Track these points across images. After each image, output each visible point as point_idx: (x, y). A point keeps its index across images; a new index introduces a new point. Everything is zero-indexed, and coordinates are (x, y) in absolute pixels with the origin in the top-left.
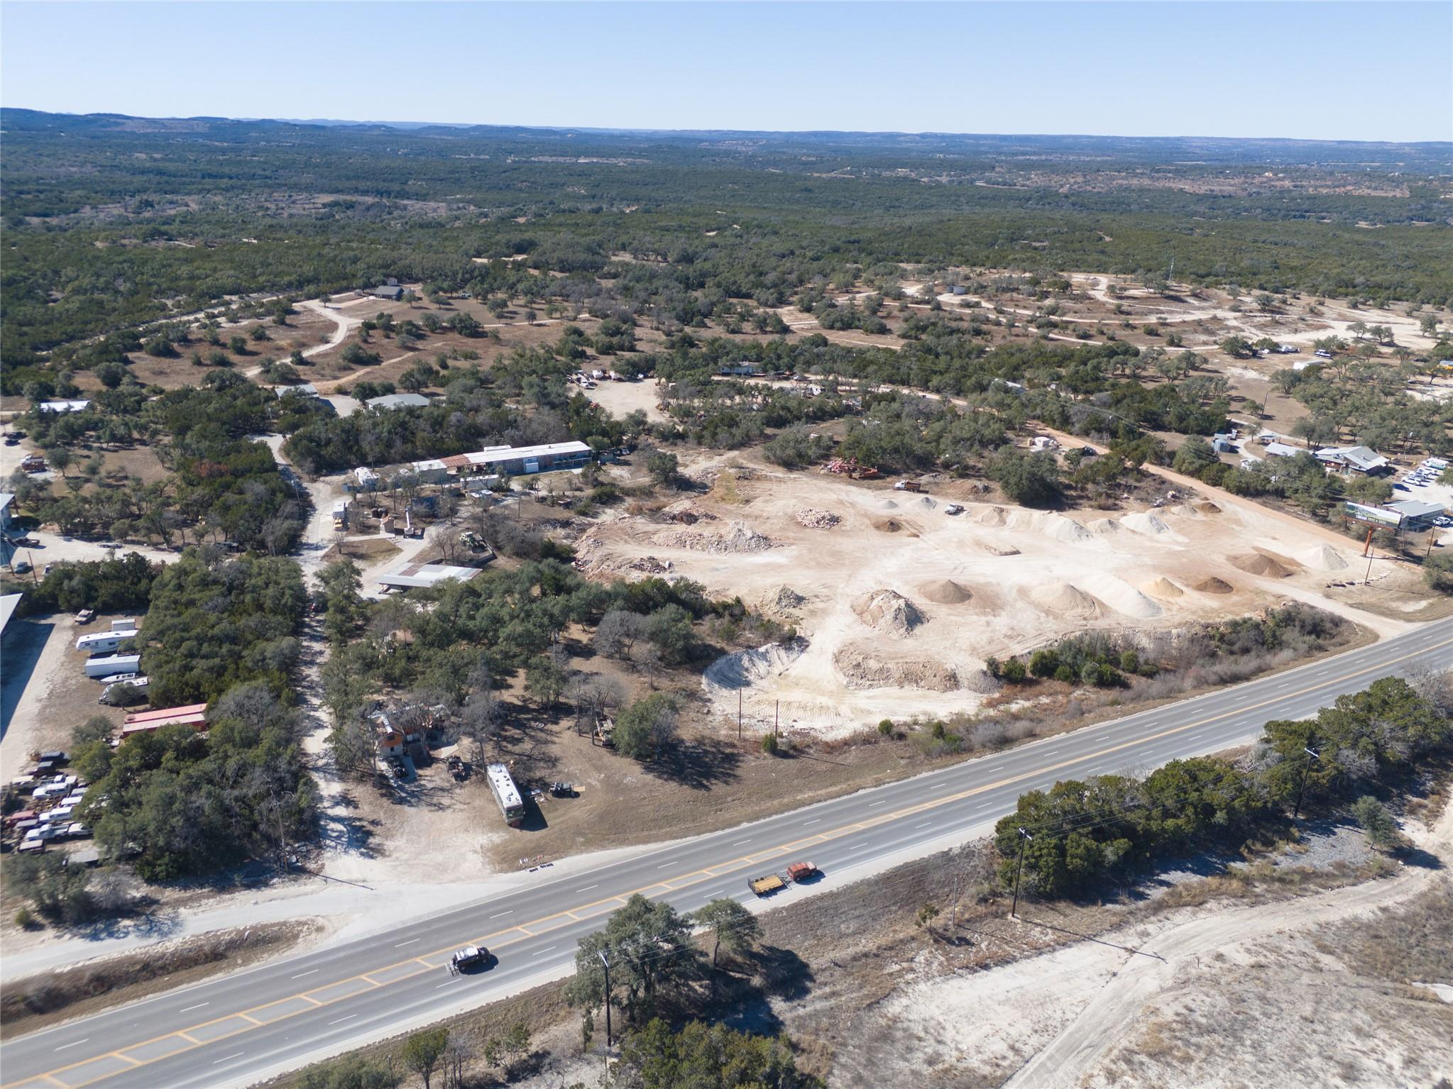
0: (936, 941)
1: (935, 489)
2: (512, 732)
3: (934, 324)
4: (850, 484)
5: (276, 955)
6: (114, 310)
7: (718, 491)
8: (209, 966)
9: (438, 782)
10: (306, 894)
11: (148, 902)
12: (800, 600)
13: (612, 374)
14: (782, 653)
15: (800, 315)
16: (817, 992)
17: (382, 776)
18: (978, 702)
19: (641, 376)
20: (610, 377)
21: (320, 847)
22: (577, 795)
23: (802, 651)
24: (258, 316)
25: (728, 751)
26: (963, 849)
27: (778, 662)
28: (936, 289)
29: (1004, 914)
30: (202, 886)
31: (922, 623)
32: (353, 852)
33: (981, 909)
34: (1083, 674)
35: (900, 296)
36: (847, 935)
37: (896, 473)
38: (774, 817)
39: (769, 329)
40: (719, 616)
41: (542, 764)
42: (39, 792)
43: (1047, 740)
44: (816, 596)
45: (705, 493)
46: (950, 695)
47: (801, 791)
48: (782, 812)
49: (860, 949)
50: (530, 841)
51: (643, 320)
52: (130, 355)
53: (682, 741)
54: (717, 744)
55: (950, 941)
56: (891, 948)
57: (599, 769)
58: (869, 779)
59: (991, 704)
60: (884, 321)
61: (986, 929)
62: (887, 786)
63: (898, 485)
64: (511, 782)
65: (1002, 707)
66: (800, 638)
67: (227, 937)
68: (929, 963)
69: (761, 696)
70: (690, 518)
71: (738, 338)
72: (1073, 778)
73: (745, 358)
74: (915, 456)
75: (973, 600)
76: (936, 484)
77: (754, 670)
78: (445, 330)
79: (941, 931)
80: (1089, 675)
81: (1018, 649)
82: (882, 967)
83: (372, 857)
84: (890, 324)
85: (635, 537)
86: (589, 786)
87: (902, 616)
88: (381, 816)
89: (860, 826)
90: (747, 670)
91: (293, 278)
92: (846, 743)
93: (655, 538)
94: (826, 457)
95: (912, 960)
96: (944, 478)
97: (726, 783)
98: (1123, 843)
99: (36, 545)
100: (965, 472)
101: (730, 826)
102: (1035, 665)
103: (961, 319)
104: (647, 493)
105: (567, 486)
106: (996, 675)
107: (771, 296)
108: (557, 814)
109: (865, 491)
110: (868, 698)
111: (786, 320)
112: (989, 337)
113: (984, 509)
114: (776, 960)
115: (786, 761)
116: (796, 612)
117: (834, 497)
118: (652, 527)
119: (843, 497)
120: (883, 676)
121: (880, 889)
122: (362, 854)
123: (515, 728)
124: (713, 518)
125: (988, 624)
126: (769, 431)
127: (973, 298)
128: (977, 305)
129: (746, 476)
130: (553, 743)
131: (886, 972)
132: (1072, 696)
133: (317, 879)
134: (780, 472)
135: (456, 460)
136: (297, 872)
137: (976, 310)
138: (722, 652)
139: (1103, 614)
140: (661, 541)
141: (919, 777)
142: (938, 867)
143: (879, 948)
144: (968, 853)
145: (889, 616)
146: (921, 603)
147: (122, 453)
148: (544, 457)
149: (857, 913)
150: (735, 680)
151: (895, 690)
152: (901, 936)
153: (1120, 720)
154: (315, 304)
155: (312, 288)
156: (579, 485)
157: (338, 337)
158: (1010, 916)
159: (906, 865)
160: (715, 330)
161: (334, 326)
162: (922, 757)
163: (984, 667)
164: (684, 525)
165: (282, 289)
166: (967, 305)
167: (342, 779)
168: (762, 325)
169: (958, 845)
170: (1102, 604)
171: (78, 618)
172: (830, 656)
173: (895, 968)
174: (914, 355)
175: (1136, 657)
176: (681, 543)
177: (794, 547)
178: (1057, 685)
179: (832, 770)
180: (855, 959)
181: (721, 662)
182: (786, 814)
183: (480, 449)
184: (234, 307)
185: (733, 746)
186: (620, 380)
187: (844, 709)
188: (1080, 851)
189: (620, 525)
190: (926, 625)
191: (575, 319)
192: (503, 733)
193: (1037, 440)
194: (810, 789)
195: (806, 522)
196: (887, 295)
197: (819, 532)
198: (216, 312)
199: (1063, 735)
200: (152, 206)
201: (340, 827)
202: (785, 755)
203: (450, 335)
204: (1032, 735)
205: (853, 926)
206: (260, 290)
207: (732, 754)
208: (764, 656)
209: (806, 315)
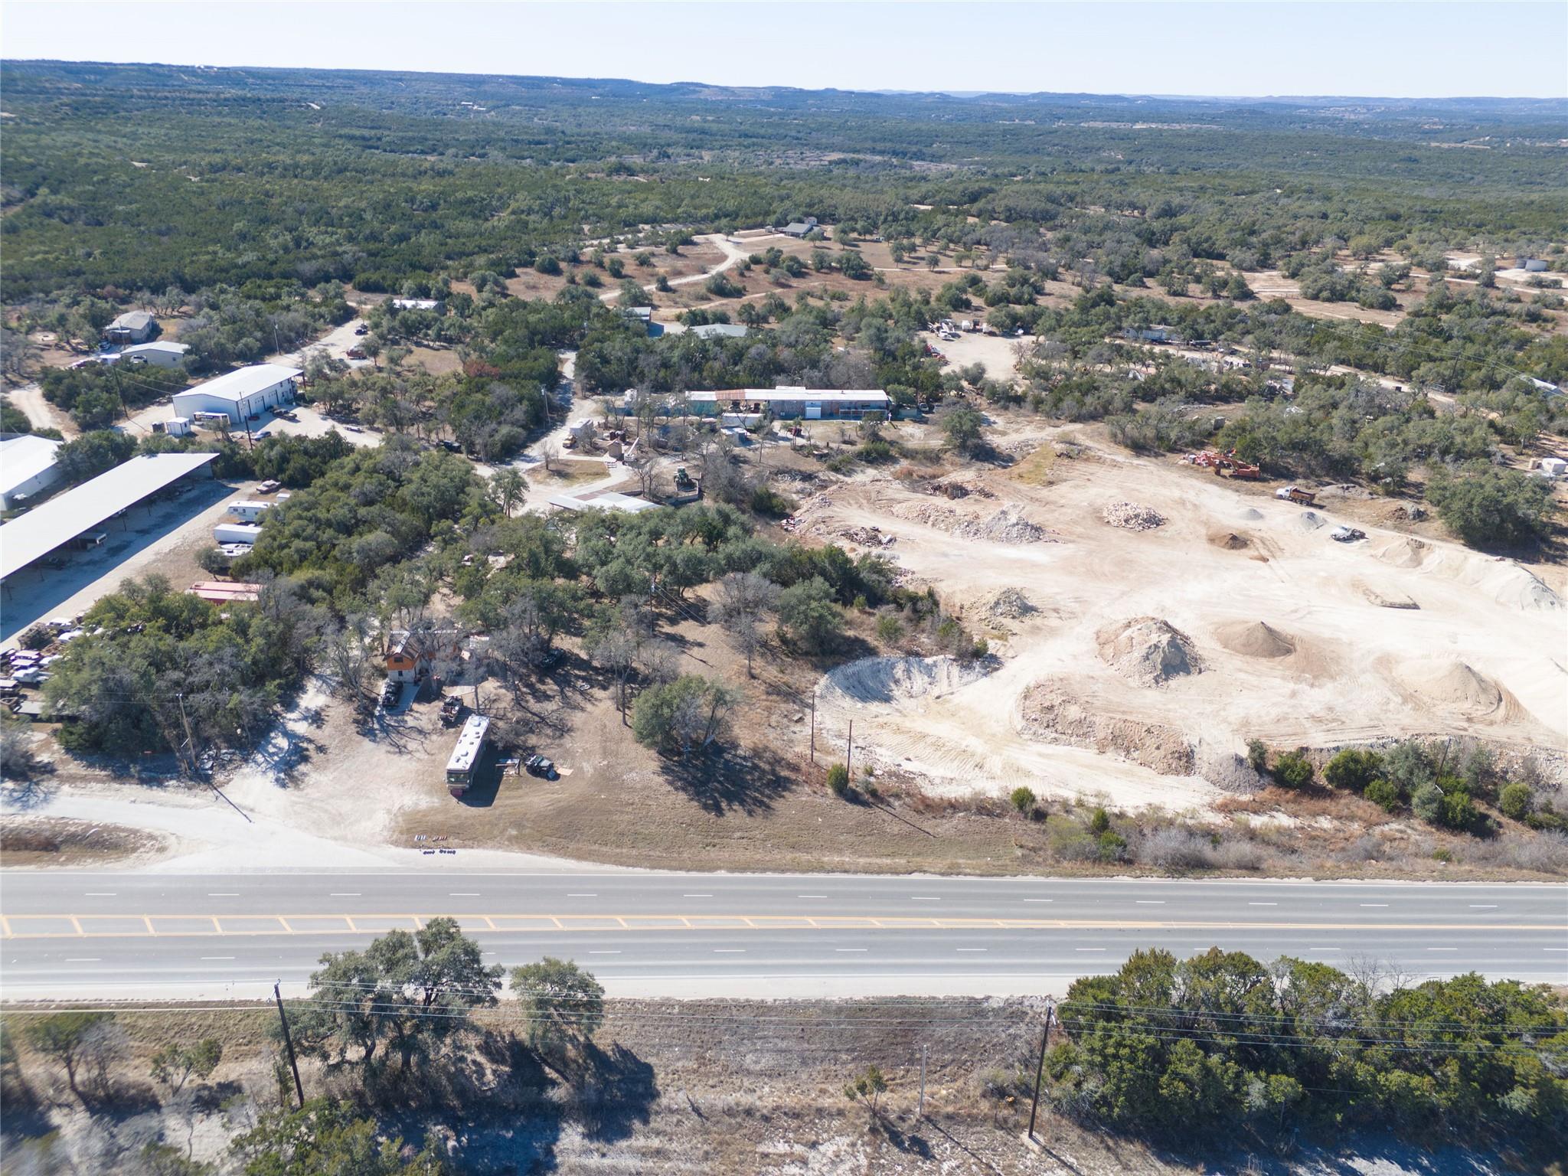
0: (873, 1131)
1: (1338, 504)
2: (550, 687)
3: (1468, 303)
4: (1212, 482)
5: (99, 863)
6: (535, 229)
7: (1023, 467)
8: (36, 853)
9: (424, 723)
10: (185, 807)
11: (48, 770)
12: (1027, 610)
13: (985, 326)
14: (955, 670)
15: (1282, 282)
16: (639, 1142)
17: (374, 701)
18: (1207, 799)
19: (1021, 332)
20: (980, 331)
21: (246, 761)
22: (557, 777)
23: (985, 675)
24: (656, 245)
25: (784, 773)
26: (1009, 1003)
27: (945, 681)
28: (1499, 263)
29: (1018, 1126)
30: (104, 768)
31: (1189, 673)
32: (271, 775)
33: (985, 1106)
34: (1415, 801)
35: (1440, 266)
36: (749, 1073)
37: (1288, 475)
38: (769, 875)
39: (1224, 293)
40: (900, 607)
41: (549, 731)
42: (65, 637)
43: (1273, 881)
44: (1056, 611)
45: (1005, 467)
46: (1171, 780)
47: (840, 851)
48: (783, 871)
49: (747, 1100)
50: (457, 817)
51: (1068, 276)
52: (518, 271)
53: (735, 746)
54: (778, 761)
55: (896, 1139)
56: (796, 1116)
57: (605, 753)
58: (943, 864)
59: (1225, 808)
60: (1395, 295)
61: (971, 1142)
62: (961, 878)
63: (1281, 491)
64: (478, 742)
65: (1242, 816)
66: (994, 658)
67: (73, 829)
68: (836, 1160)
69: (896, 719)
70: (958, 492)
71: (1172, 301)
72: (1246, 952)
73: (1164, 321)
74: (1328, 457)
75: (1291, 658)
76: (1344, 499)
77: (907, 684)
78: (831, 269)
79: (892, 1117)
80: (1424, 803)
81: (1318, 739)
82: (761, 1139)
83: (284, 786)
84: (1400, 299)
85: (877, 502)
86: (579, 772)
87: (1158, 658)
88: (332, 744)
89: (877, 923)
90: (897, 682)
91: (711, 211)
92: (954, 806)
93: (896, 508)
94: (1199, 445)
95: (814, 1145)
96: (1360, 493)
97: (750, 813)
98: (1284, 1085)
99: (293, 419)
100: (1399, 488)
101: (701, 869)
102: (1334, 767)
103: (1518, 300)
104: (933, 458)
105: (837, 437)
106: (1259, 767)
107: (1249, 257)
108: (515, 793)
109: (1229, 493)
110: (1040, 755)
111: (1254, 287)
112: (1550, 326)
113: (1394, 540)
114: (622, 1073)
115: (850, 806)
116: (1013, 625)
117: (1177, 493)
118: (907, 494)
119: (1191, 496)
120: (1081, 730)
121: (839, 1023)
122: (277, 780)
123: (556, 683)
124: (988, 495)
125: (1293, 694)
126: (1140, 406)
127: (1551, 276)
128: (1556, 284)
129: (1073, 453)
130: (583, 710)
131: (762, 1148)
132: (1378, 830)
133: (211, 794)
134: (1123, 455)
135: (734, 394)
136: (202, 778)
137: (1548, 292)
138: (871, 652)
139: (1506, 719)
140: (901, 512)
141: (1020, 879)
142: (951, 1019)
143: (777, 1108)
144: (1014, 1012)
145: (1138, 653)
146: (1204, 644)
147: (443, 352)
148: (831, 403)
149: (783, 1045)
150: (871, 691)
151: (1089, 755)
152: (826, 1102)
153: (1430, 884)
154: (718, 239)
155: (724, 221)
156: (854, 437)
157: (716, 270)
158: (1024, 1136)
159: (902, 1000)
160: (1155, 290)
161: (723, 258)
162: (1050, 852)
163: (1244, 752)
164: (946, 499)
165: (696, 221)
166: (1540, 284)
167: (333, 694)
168: (1217, 288)
169: (1005, 996)
170: (1515, 704)
171: (262, 487)
172: (1020, 689)
173: (782, 1148)
174: (1411, 335)
175: (1529, 795)
176: (924, 517)
177: (1071, 545)
178: (1362, 806)
179: (907, 837)
180: (730, 1112)
181: (863, 664)
182: (788, 875)
183: (772, 386)
184: (641, 235)
185: (795, 768)
186: (991, 334)
187: (995, 764)
188: (1192, 1071)
189: (868, 487)
190: (1194, 678)
191: (986, 268)
192: (539, 686)
193: (1545, 462)
194: (854, 853)
195: (1111, 519)
196: (1420, 265)
197: (1122, 532)
198: (622, 238)
199: (1307, 881)
200: (669, 157)
201: (283, 743)
202: (854, 798)
203: (835, 275)
204: (1252, 868)
205: (767, 1061)
206: (675, 221)
207: (787, 780)
208: (929, 671)
209: (1290, 281)
